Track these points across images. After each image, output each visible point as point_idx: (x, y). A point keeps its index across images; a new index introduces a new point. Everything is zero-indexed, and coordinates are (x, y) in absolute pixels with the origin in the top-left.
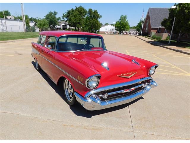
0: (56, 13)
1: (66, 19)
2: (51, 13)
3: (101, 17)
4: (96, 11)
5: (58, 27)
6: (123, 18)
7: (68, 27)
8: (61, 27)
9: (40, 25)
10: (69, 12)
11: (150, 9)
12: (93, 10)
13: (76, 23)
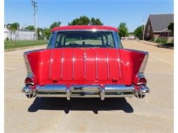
0: (60, 23)
6: (123, 25)
9: (46, 34)
11: (150, 15)
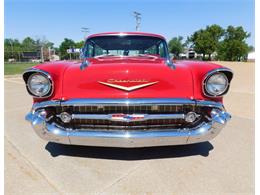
1: (191, 44)
2: (175, 39)
3: (249, 35)
4: (240, 29)
5: (183, 55)
7: (196, 55)
8: (187, 55)
10: (196, 34)
12: (235, 27)
13: (206, 48)
